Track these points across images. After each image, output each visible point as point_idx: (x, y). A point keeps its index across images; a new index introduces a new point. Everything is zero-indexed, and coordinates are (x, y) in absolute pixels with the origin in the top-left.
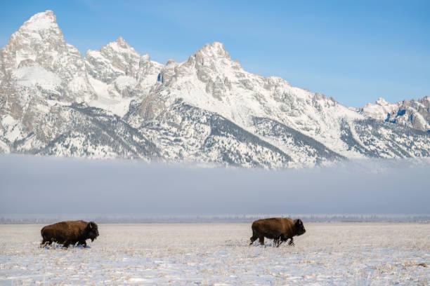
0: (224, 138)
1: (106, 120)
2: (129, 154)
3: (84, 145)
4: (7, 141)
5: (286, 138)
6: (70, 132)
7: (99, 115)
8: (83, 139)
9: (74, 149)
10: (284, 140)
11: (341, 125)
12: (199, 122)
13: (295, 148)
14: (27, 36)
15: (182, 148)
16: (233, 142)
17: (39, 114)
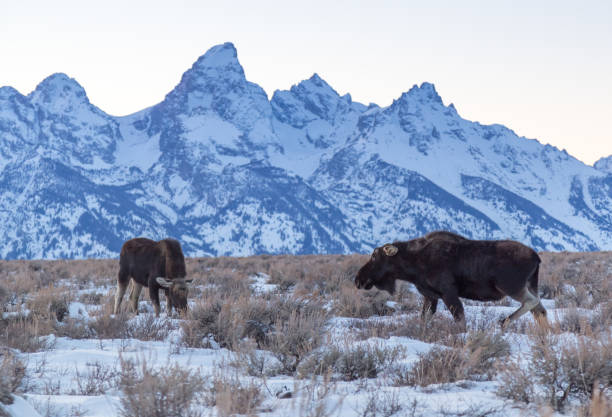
0: (421, 203)
1: (286, 182)
2: (308, 222)
3: (258, 212)
4: (174, 207)
5: (497, 202)
6: (243, 198)
7: (278, 177)
8: (258, 206)
9: (247, 218)
10: (495, 204)
11: (572, 184)
12: (395, 183)
13: (506, 215)
14: (201, 74)
15: (372, 214)
16: (431, 207)
17: (210, 175)
